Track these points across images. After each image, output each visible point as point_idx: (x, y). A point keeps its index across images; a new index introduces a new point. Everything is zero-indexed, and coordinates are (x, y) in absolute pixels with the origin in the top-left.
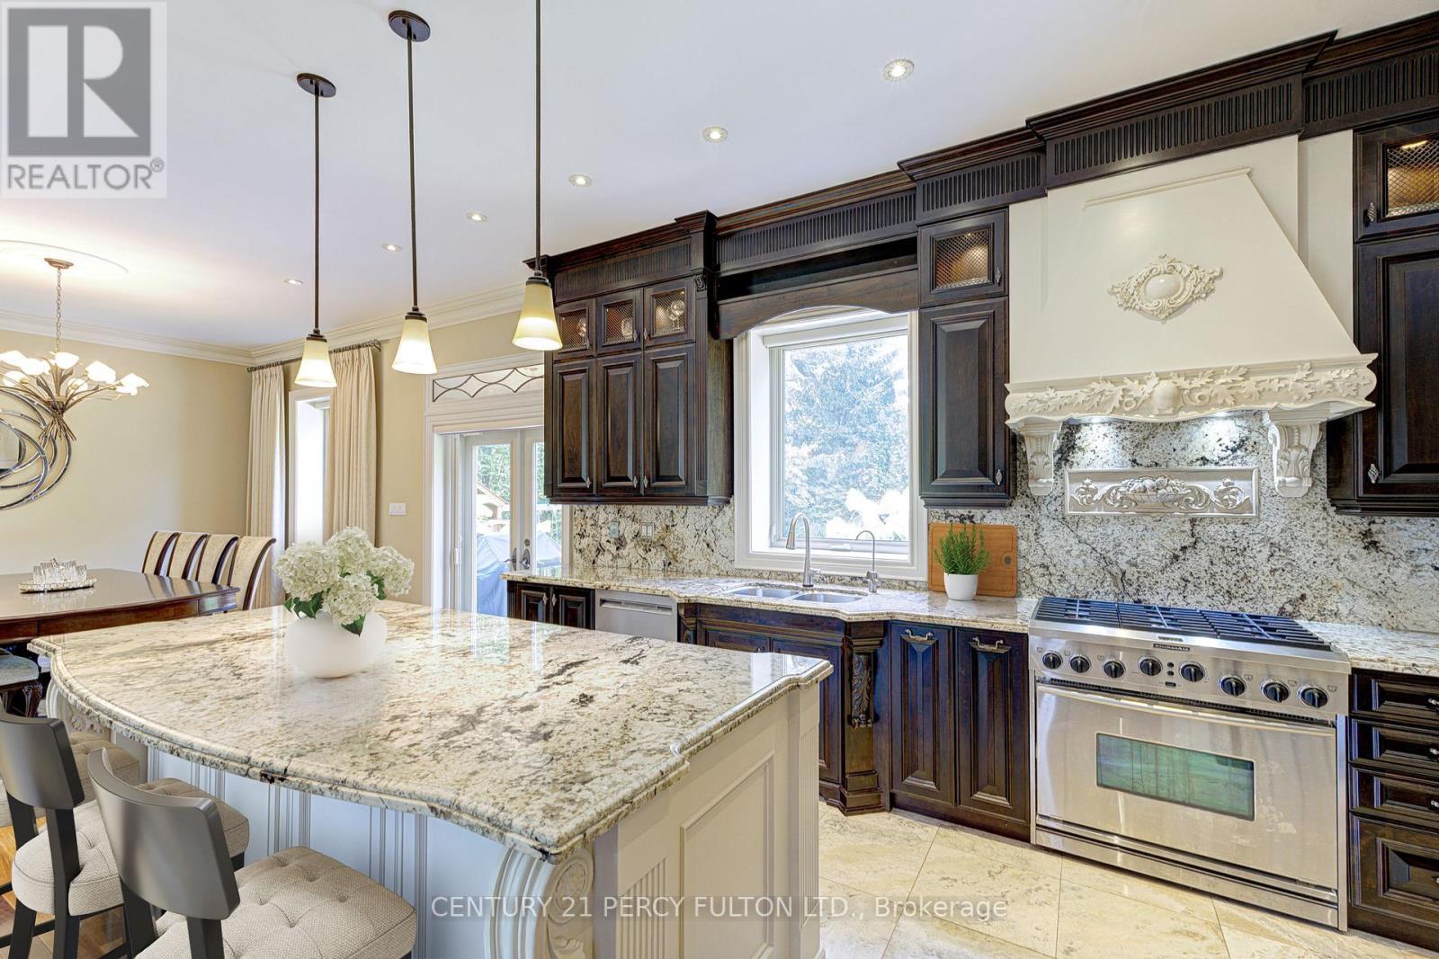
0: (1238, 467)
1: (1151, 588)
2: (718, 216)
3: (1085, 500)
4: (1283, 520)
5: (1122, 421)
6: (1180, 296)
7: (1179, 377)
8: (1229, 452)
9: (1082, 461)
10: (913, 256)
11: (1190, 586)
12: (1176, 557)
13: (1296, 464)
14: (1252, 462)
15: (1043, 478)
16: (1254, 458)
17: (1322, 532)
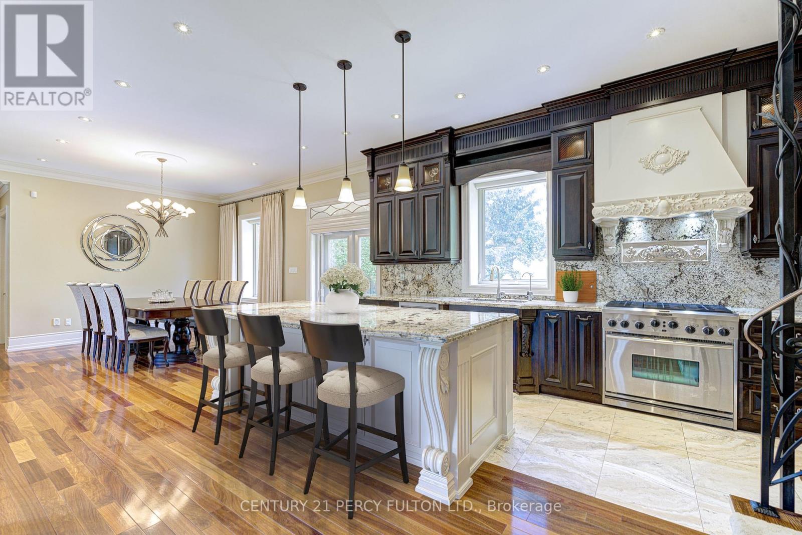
0: (701, 239)
1: (661, 295)
2: (455, 128)
3: (630, 256)
4: (721, 263)
5: (648, 219)
6: (670, 163)
7: (669, 198)
8: (696, 233)
9: (629, 238)
10: (548, 145)
11: (679, 294)
12: (672, 281)
13: (726, 237)
14: (707, 237)
15: (611, 247)
16: (707, 235)
17: (738, 268)
